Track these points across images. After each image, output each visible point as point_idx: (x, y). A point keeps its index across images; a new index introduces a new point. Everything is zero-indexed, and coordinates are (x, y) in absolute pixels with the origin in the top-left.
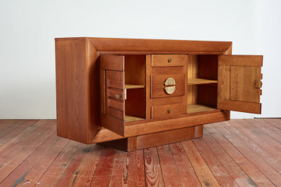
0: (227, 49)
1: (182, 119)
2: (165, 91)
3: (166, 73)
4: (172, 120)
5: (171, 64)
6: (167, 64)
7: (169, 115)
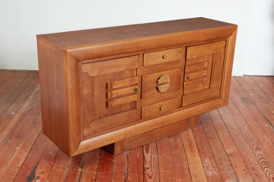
0: (231, 34)
1: (175, 114)
2: (157, 89)
3: (160, 70)
4: (164, 117)
5: (166, 60)
6: (162, 61)
7: (161, 112)
